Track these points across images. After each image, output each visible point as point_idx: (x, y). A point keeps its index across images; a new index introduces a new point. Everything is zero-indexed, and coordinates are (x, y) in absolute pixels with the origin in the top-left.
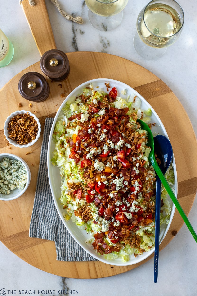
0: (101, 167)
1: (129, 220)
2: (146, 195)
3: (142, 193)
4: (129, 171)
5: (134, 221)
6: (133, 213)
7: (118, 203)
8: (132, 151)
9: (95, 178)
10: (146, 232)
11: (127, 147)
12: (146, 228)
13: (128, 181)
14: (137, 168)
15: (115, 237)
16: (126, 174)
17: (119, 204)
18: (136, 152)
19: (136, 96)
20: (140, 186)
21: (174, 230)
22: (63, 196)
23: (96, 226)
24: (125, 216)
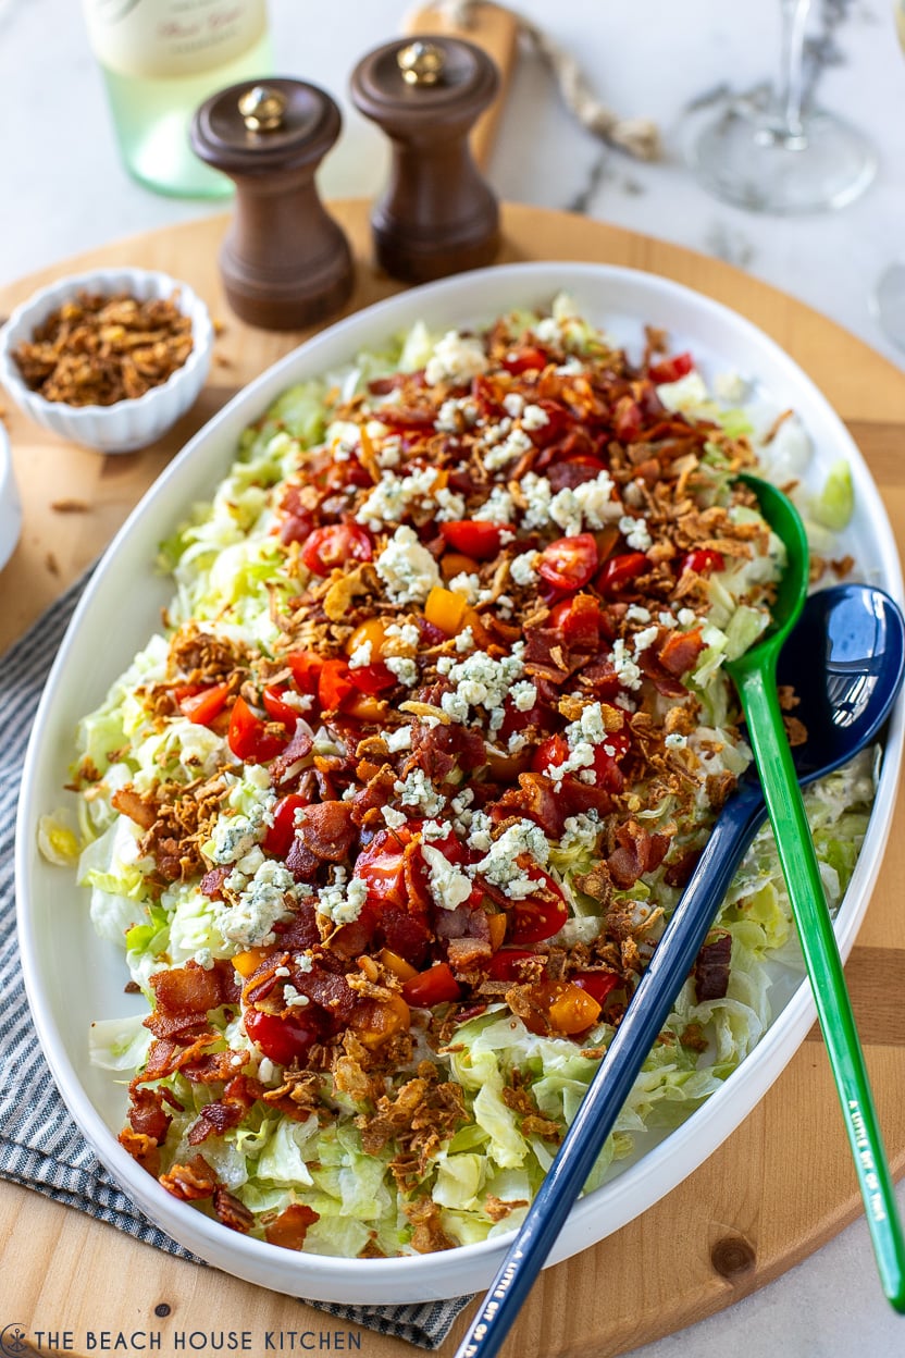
0: (415, 571)
1: (433, 912)
2: (627, 827)
3: (606, 826)
4: (574, 657)
5: (467, 934)
6: (488, 894)
7: (416, 788)
8: (647, 566)
9: (350, 629)
10: (518, 1083)
11: (623, 538)
12: (531, 1046)
13: (540, 692)
14: (636, 658)
15: (289, 991)
16: (549, 653)
17: (420, 790)
18: (669, 584)
19: (790, 412)
20: (606, 747)
21: (737, 1233)
22: (107, 714)
23: (203, 913)
24: (419, 870)
